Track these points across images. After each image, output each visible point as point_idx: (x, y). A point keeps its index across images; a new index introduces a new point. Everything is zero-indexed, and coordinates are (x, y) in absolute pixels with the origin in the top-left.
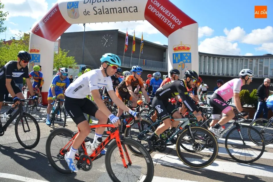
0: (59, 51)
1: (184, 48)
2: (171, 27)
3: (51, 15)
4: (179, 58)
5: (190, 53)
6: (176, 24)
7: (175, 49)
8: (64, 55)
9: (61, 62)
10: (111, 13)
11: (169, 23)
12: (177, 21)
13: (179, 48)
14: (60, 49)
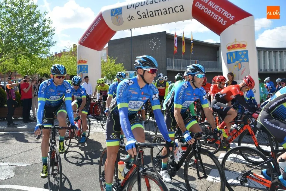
0: (107, 59)
1: (239, 46)
2: (223, 24)
3: (95, 24)
4: (234, 58)
5: (247, 51)
6: (228, 20)
7: (229, 48)
8: (113, 63)
9: (110, 69)
10: (156, 16)
11: (220, 19)
12: (229, 16)
13: (234, 46)
14: (108, 57)
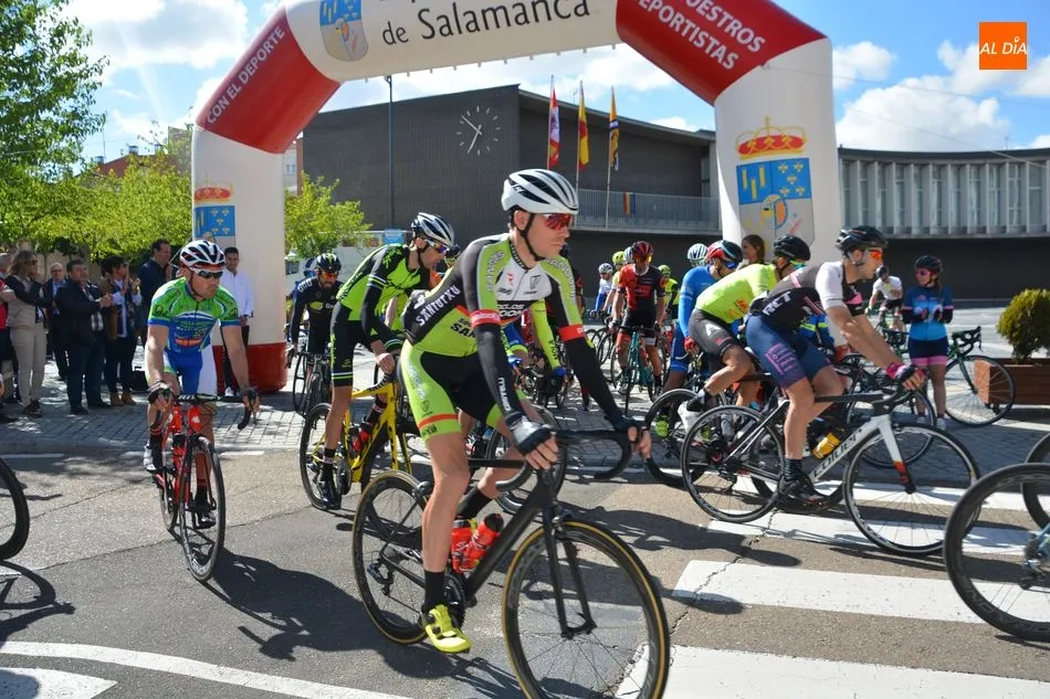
0: (300, 184)
1: (778, 142)
2: (725, 64)
3: (262, 55)
4: (763, 183)
5: (805, 161)
6: (741, 49)
7: (744, 149)
8: (323, 200)
9: (312, 224)
10: (487, 28)
11: (715, 48)
12: (745, 36)
13: (761, 144)
14: (305, 176)
